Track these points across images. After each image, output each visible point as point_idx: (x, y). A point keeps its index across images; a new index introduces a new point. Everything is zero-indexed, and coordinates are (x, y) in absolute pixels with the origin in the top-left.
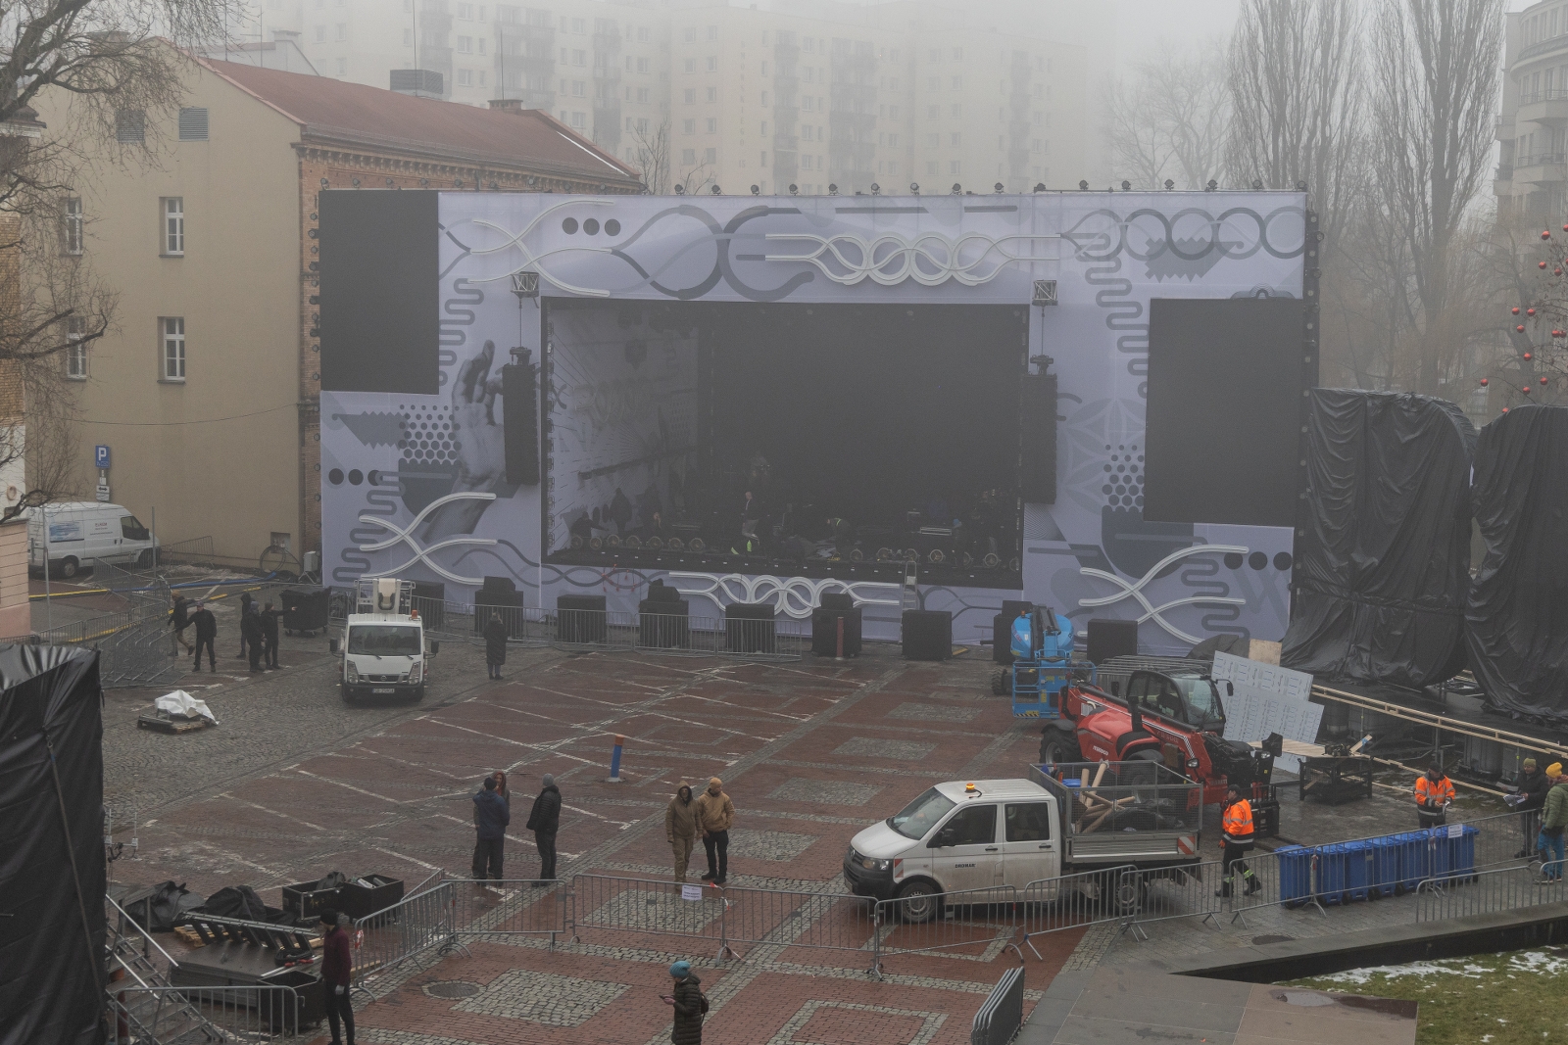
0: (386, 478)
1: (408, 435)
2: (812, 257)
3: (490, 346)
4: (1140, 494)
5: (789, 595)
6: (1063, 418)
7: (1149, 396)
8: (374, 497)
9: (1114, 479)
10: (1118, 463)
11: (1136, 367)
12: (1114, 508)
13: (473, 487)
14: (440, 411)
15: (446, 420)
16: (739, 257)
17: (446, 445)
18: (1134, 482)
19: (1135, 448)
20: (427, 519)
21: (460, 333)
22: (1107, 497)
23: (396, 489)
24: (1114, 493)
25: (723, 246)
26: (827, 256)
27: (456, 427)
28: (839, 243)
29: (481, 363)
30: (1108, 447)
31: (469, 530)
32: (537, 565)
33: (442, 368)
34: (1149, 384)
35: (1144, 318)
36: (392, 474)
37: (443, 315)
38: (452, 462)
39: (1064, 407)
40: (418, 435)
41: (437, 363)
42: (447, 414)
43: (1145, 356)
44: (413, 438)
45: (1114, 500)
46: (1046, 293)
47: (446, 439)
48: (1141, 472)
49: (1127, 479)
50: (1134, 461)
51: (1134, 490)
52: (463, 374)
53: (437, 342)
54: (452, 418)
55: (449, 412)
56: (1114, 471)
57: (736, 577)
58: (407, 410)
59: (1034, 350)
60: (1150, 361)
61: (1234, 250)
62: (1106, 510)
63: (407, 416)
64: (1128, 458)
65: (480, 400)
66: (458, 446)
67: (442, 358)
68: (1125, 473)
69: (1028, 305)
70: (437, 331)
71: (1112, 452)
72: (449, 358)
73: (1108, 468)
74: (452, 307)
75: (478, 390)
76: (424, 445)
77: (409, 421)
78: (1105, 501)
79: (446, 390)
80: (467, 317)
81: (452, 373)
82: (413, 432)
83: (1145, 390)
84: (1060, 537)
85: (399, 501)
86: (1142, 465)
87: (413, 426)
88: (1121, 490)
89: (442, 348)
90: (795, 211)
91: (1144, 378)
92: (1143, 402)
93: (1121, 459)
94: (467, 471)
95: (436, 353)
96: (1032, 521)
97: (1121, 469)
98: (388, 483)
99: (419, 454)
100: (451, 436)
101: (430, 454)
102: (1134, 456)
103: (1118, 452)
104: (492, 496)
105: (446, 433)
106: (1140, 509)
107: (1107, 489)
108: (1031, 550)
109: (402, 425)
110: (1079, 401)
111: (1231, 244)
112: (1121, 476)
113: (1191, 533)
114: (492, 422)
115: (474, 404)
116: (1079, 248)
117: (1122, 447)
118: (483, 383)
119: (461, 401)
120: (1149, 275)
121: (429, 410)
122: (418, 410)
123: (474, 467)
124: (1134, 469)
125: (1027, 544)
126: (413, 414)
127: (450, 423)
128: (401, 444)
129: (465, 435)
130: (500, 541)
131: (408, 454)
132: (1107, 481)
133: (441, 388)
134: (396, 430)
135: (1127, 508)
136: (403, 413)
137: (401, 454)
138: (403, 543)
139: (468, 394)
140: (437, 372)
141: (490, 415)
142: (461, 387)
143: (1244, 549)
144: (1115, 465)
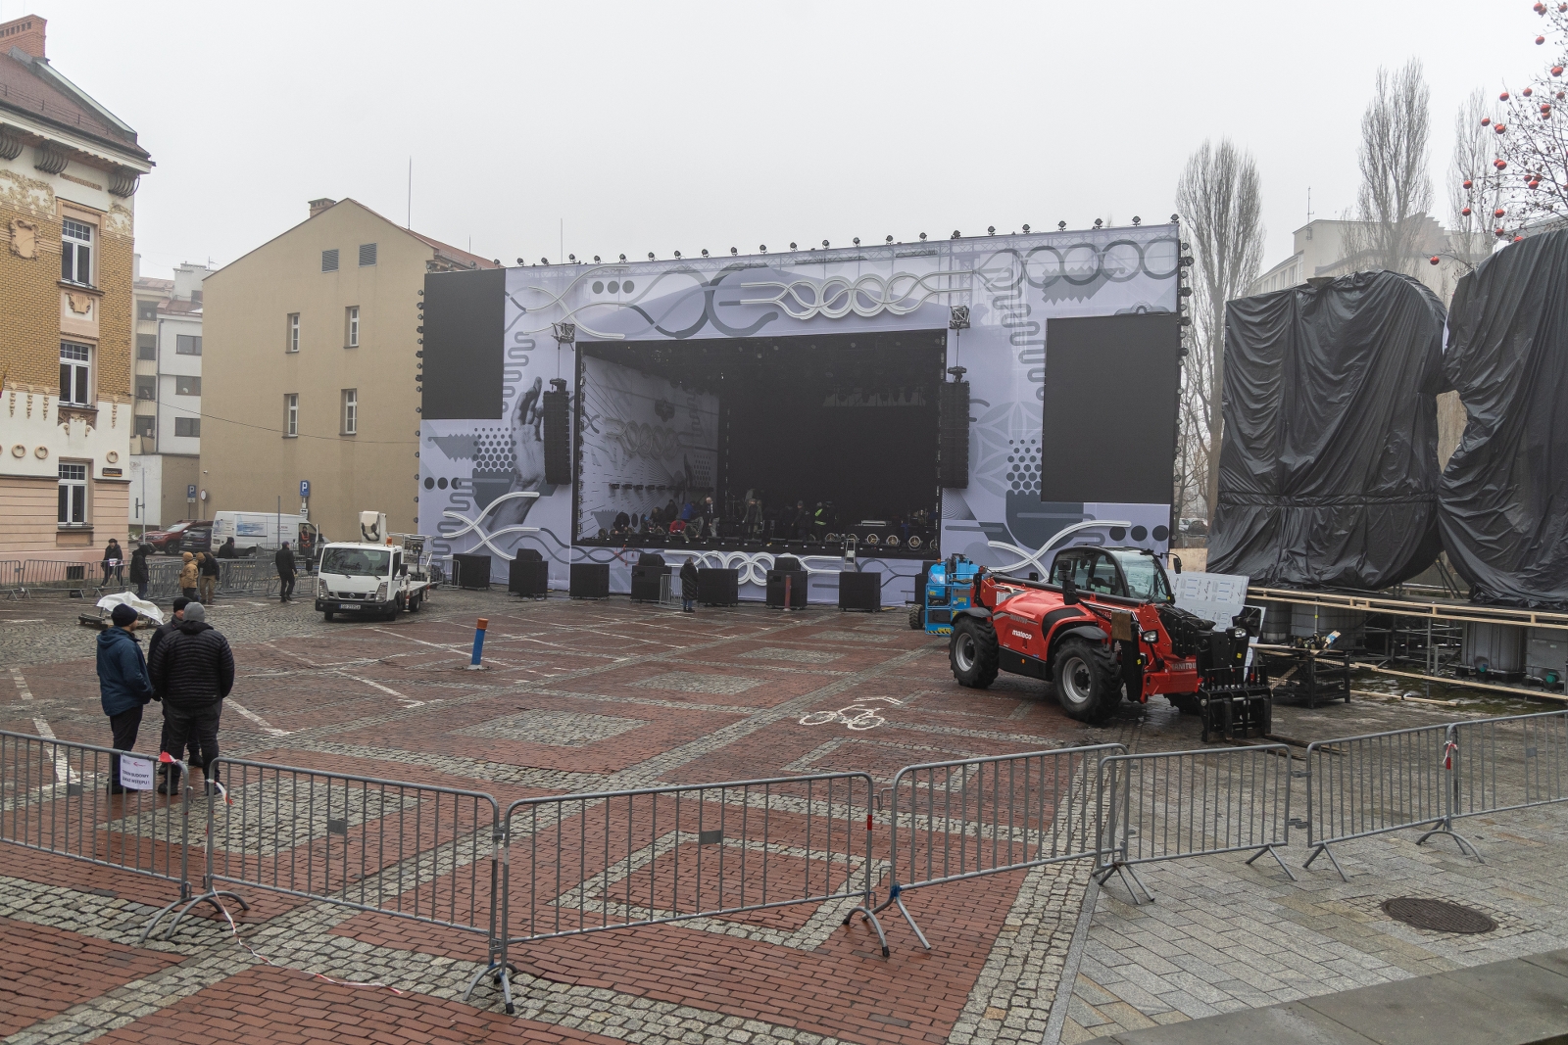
0: (463, 484)
1: (480, 450)
2: (776, 299)
3: (539, 381)
4: (1038, 479)
5: (755, 567)
6: (975, 420)
7: (1045, 399)
8: (455, 498)
9: (1016, 468)
10: (1019, 455)
11: (1034, 375)
12: (1016, 492)
13: (524, 488)
14: (503, 432)
15: (507, 439)
16: (721, 304)
17: (506, 457)
18: (1033, 470)
19: (1033, 442)
20: (491, 513)
21: (518, 372)
22: (1010, 483)
23: (470, 491)
24: (1016, 479)
25: (710, 296)
26: (788, 298)
27: (514, 443)
28: (797, 288)
29: (532, 396)
30: (1011, 442)
31: (521, 521)
32: (568, 547)
33: (504, 399)
34: (1045, 389)
35: (1042, 335)
36: (468, 480)
37: (507, 360)
38: (510, 470)
39: (975, 410)
40: (487, 450)
41: (501, 395)
42: (507, 434)
43: (1042, 366)
44: (483, 452)
45: (1016, 485)
46: (961, 319)
47: (506, 452)
48: (1039, 462)
49: (1027, 468)
50: (1033, 453)
51: (1033, 477)
52: (520, 403)
53: (501, 380)
54: (510, 436)
55: (509, 432)
56: (1017, 462)
57: (714, 553)
58: (480, 432)
59: (951, 364)
60: (1046, 371)
61: (1117, 275)
62: (1009, 494)
63: (480, 437)
64: (1028, 450)
65: (531, 423)
66: (514, 457)
67: (505, 392)
68: (1026, 463)
69: (946, 330)
70: (501, 372)
71: (1014, 446)
72: (510, 392)
73: (1011, 459)
74: (513, 353)
75: (529, 415)
76: (491, 457)
77: (481, 440)
78: (1009, 486)
79: (507, 415)
80: (523, 361)
81: (511, 403)
82: (483, 448)
83: (1042, 394)
84: (971, 517)
85: (472, 500)
86: (1039, 456)
87: (484, 444)
88: (1022, 477)
89: (505, 384)
90: (765, 266)
91: (1041, 384)
92: (1041, 403)
93: (1022, 452)
94: (520, 476)
95: (501, 388)
96: (948, 503)
97: (1022, 459)
98: (465, 487)
99: (487, 465)
100: (510, 450)
101: (495, 465)
102: (1033, 448)
103: (1020, 446)
104: (537, 494)
105: (506, 448)
106: (1038, 492)
107: (1010, 477)
108: (948, 528)
109: (476, 443)
110: (987, 405)
111: (1115, 270)
112: (1022, 465)
113: (1080, 510)
114: (539, 439)
115: (527, 425)
116: (988, 281)
117: (1022, 442)
118: (534, 409)
119: (517, 423)
120: (1045, 299)
121: (495, 432)
122: (488, 432)
123: (526, 474)
124: (1033, 459)
125: (944, 522)
126: (484, 435)
127: (509, 440)
128: (475, 458)
129: (519, 450)
130: (542, 529)
131: (479, 465)
132: (1010, 470)
133: (504, 414)
134: (471, 447)
135: (1027, 492)
136: (477, 434)
137: (474, 465)
138: (473, 531)
139: (523, 418)
140: (501, 403)
141: (537, 433)
142: (518, 413)
143: (1127, 524)
144: (1016, 456)
